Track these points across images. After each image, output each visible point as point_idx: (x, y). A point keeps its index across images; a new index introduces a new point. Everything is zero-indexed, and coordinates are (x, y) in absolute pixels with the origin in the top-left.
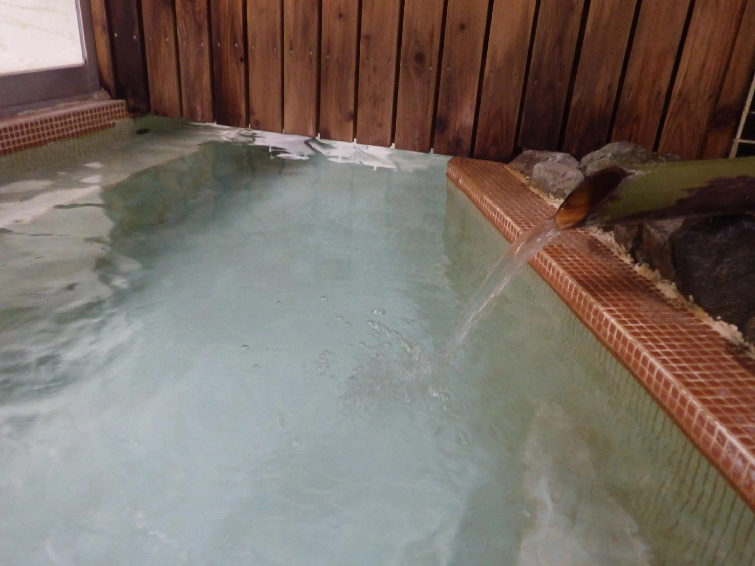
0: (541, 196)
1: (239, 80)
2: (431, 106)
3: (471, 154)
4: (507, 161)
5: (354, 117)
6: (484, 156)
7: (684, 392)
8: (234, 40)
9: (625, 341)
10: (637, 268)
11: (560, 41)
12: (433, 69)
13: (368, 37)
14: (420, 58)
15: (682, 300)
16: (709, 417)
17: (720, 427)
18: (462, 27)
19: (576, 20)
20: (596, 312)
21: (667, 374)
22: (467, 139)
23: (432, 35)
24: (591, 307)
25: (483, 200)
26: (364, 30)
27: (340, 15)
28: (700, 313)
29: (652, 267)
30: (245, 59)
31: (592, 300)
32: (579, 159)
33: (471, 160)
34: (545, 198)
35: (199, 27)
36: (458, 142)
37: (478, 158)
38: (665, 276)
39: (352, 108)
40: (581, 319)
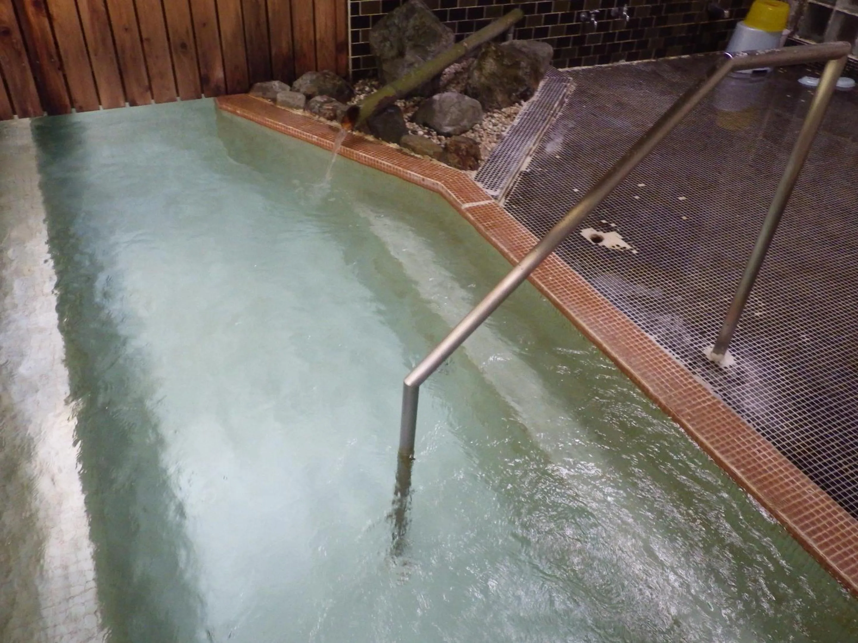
0: (287, 109)
1: (60, 83)
2: (197, 72)
3: (227, 93)
4: (247, 91)
5: (150, 88)
6: (234, 92)
7: (396, 167)
8: (51, 57)
9: (371, 159)
10: (354, 133)
11: (258, 24)
12: (193, 51)
13: (148, 40)
14: (184, 46)
15: (376, 140)
16: (405, 170)
17: (409, 172)
18: (204, 25)
19: (263, 12)
20: (356, 154)
21: (389, 164)
22: (223, 86)
23: (187, 32)
24: (353, 153)
25: (266, 120)
26: (144, 36)
27: (126, 29)
28: (384, 143)
29: (360, 131)
30: (61, 68)
31: (352, 150)
32: (290, 84)
33: (229, 96)
34: (291, 111)
35: (19, 54)
36: (218, 88)
37: (231, 93)
38: (367, 133)
39: (146, 83)
40: (350, 159)
